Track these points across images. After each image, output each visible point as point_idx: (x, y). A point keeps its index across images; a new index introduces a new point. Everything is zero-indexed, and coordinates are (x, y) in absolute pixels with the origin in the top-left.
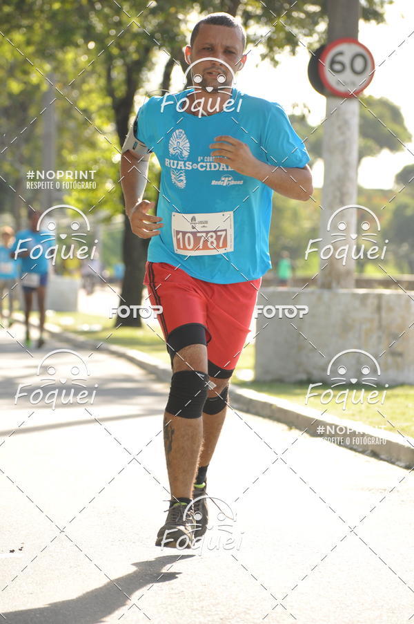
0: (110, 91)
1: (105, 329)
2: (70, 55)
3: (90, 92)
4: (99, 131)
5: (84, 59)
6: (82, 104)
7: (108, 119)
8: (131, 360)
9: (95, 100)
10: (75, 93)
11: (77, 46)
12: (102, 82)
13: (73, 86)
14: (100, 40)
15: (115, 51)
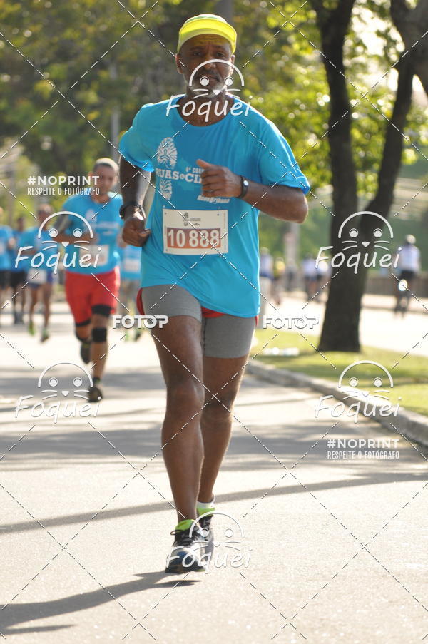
1: (303, 354)
4: (298, 59)
6: (272, 22)
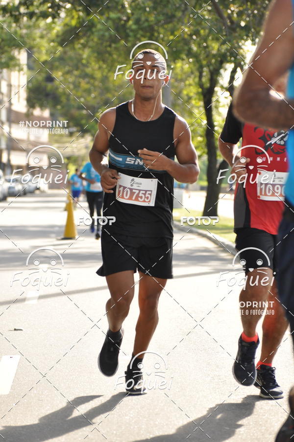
0: (201, 85)
2: (179, 64)
3: (190, 85)
5: (186, 67)
6: (186, 92)
7: (200, 100)
8: (210, 239)
9: (192, 90)
10: (182, 84)
11: (183, 60)
12: (197, 80)
13: (182, 80)
14: (196, 56)
15: (204, 63)
